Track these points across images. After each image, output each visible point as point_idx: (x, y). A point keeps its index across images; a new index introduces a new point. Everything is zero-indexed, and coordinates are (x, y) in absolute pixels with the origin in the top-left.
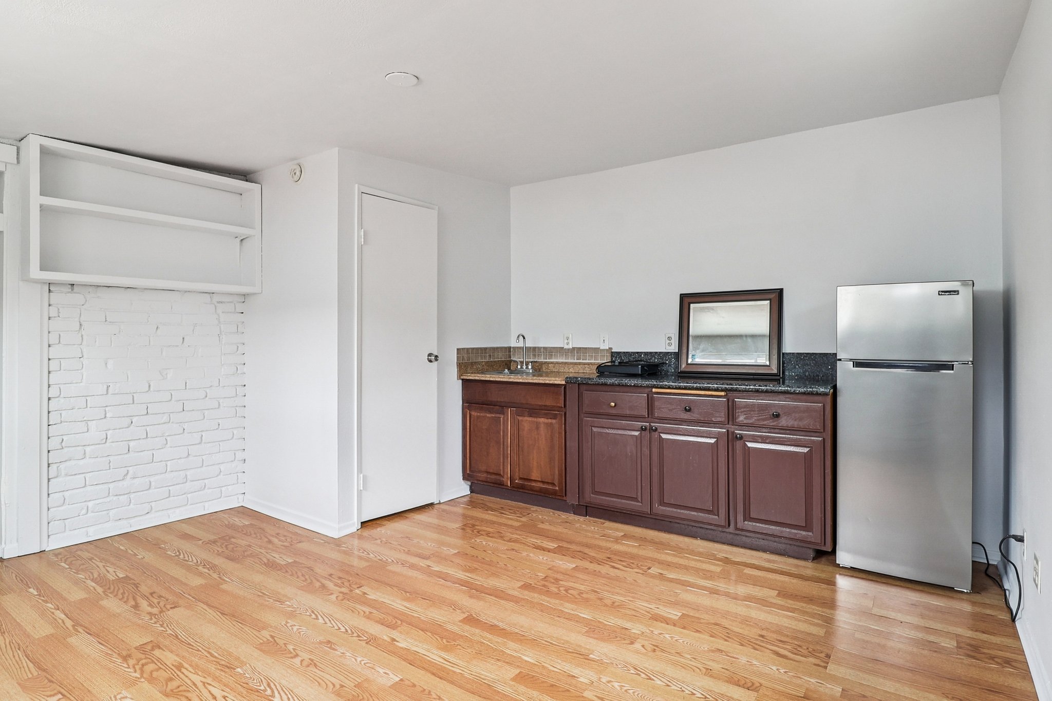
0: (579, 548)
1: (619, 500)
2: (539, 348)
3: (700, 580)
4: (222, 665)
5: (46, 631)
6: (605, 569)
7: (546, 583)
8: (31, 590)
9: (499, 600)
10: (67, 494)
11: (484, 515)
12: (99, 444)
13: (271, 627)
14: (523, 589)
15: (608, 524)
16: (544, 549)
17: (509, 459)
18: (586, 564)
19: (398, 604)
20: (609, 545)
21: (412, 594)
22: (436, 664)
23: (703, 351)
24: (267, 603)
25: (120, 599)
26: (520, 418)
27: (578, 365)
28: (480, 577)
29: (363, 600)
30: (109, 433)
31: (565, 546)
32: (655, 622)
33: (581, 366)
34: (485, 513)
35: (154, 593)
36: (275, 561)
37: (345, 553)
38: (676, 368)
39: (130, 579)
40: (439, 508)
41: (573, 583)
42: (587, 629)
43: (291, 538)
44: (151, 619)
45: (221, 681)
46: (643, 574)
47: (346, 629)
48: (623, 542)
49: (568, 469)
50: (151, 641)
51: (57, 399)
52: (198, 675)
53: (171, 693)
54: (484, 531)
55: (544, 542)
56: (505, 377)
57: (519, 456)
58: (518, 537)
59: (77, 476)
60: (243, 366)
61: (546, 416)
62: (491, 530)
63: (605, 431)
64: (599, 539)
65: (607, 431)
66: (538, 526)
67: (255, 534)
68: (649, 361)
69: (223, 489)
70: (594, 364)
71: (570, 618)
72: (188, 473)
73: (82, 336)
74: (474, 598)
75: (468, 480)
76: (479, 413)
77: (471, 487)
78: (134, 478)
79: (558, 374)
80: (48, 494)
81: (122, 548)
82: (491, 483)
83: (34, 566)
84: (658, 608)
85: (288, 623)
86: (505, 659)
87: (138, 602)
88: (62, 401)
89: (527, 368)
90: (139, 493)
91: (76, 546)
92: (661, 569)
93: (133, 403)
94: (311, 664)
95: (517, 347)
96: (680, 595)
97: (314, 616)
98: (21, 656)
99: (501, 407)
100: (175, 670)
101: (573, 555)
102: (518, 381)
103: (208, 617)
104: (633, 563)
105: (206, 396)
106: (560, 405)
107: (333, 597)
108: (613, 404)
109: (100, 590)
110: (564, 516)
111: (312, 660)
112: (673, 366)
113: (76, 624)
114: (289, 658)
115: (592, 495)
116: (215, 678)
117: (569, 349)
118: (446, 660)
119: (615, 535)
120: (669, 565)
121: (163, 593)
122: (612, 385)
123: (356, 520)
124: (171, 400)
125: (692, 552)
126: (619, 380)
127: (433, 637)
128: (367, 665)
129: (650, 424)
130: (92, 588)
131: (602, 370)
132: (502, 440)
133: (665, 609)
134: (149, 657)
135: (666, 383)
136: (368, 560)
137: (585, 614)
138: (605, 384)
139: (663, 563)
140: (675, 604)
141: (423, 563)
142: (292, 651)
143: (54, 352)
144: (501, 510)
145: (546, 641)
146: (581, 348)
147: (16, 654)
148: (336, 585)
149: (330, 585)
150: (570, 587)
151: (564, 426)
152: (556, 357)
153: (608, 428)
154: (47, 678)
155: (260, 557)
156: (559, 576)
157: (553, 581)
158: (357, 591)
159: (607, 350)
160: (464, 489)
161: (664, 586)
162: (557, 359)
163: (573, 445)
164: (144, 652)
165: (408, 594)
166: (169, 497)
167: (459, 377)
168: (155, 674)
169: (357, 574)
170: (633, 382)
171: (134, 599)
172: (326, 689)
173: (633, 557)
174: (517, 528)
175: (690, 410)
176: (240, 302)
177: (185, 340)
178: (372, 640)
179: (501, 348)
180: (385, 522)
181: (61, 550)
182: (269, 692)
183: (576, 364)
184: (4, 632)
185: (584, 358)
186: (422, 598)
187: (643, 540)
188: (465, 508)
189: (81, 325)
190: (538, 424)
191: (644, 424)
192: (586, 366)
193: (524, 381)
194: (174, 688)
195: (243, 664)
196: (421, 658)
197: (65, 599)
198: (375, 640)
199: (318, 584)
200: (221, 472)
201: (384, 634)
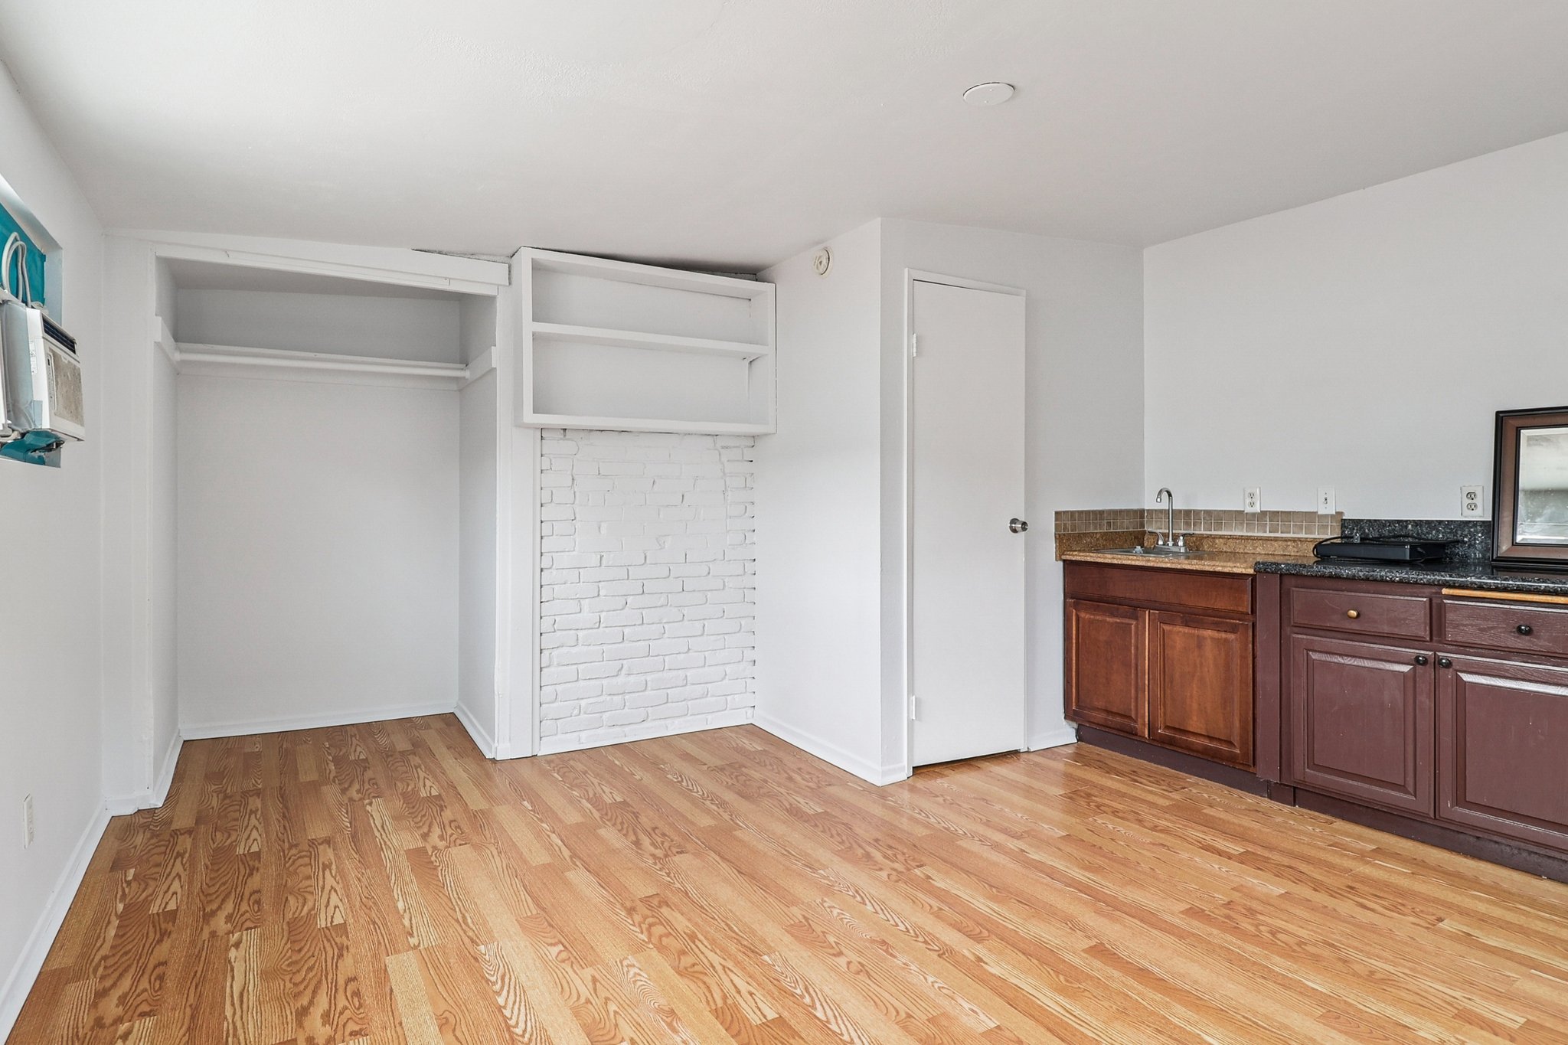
0: (1286, 861)
1: (1366, 786)
2: (1197, 513)
3: (1558, 959)
4: (745, 946)
5: (543, 858)
6: (1346, 907)
7: (1232, 913)
8: (525, 803)
9: (1149, 929)
10: (559, 688)
11: (1104, 779)
12: (592, 628)
13: (803, 903)
14: (1189, 917)
15: (1339, 824)
16: (1220, 853)
17: (1147, 693)
18: (1305, 891)
19: (981, 904)
20: (1348, 863)
21: (1000, 891)
22: (1053, 1014)
23: (1550, 519)
24: (795, 867)
25: (619, 831)
26: (1167, 628)
27: (1273, 543)
28: (1110, 882)
29: (926, 885)
30: (603, 615)
31: (1259, 853)
32: (1467, 1025)
33: (1280, 543)
34: (1106, 777)
35: (656, 828)
36: (799, 808)
37: (893, 809)
38: (1487, 550)
39: (629, 805)
40: (1029, 760)
41: (1284, 923)
42: (1324, 1011)
43: (818, 777)
44: (655, 864)
45: (745, 968)
46: (1427, 928)
47: (906, 928)
48: (1376, 862)
49: (1259, 721)
50: (658, 894)
51: (550, 570)
52: (716, 953)
53: (684, 971)
54: (1108, 806)
55: (1218, 840)
56: (1136, 558)
57: (1164, 691)
58: (1170, 825)
59: (569, 667)
60: (753, 533)
61: (1216, 626)
62: (1120, 807)
63: (1336, 661)
64: (1325, 849)
65: (1340, 660)
66: (1204, 811)
67: (771, 765)
68: (1423, 536)
69: (729, 698)
70: (1306, 540)
71: (1286, 984)
72: (689, 673)
73: (575, 492)
74: (1104, 916)
75: (1073, 720)
76: (1094, 615)
77: (1078, 732)
78: (629, 674)
79: (1233, 556)
80: (541, 687)
81: (617, 762)
82: (1114, 729)
83: (526, 772)
84: (1470, 999)
85: (825, 901)
86: (1171, 1033)
87: (639, 837)
88: (555, 572)
89: (1175, 544)
90: (634, 695)
91: (568, 754)
92: (1468, 926)
93: (628, 579)
94: (862, 971)
95: (1156, 510)
96: (1518, 983)
97: (859, 898)
98: (518, 886)
99: (1134, 608)
100: (689, 941)
101: (1279, 871)
102: (1164, 566)
103: (721, 872)
104: (1403, 905)
105: (709, 573)
106: (1245, 610)
107: (884, 874)
108: (1353, 613)
109: (597, 815)
110: (1251, 799)
111: (862, 965)
112: (1479, 547)
113: (574, 855)
114: (830, 954)
115: (1307, 770)
116: (737, 963)
117: (1254, 514)
118: (1068, 1012)
119: (1358, 847)
120: (1483, 920)
121: (667, 830)
122: (1353, 579)
123: (905, 763)
124: (668, 577)
125: (1532, 902)
126: (1367, 569)
127: (1041, 968)
128: (944, 991)
129: (1435, 653)
130: (588, 811)
131: (1324, 551)
132: (1133, 661)
133: (1485, 1004)
134: (656, 915)
135: (1474, 579)
136: (928, 826)
137: (1316, 983)
138: (1338, 577)
139: (1468, 914)
140: (1508, 998)
141: (1013, 844)
142: (834, 945)
143: (548, 513)
144: (1133, 776)
145: (1244, 1017)
146: (1278, 512)
147: (513, 882)
148: (885, 857)
149: (878, 856)
150: (1281, 928)
151: (1251, 646)
152: (1228, 526)
153: (1341, 655)
154: (548, 922)
155: (779, 798)
156: (1255, 905)
157: (1243, 911)
158: (917, 871)
159: (1332, 516)
160: (1066, 734)
161: (1476, 959)
162: (1232, 531)
163: (1269, 679)
164: (650, 908)
165: (994, 890)
166: (667, 702)
167: (1059, 558)
168: (665, 941)
169: (915, 846)
170: (1398, 575)
171: (635, 834)
172: (886, 1014)
173: (1402, 893)
174: (1165, 810)
175: (1529, 632)
176: (748, 447)
177: (685, 497)
178: (946, 953)
179: (1128, 511)
180: (947, 772)
181: (554, 757)
182: (807, 1000)
183: (1268, 539)
184: (501, 852)
185: (1285, 530)
186: (1018, 900)
187: (1420, 866)
188: (1066, 763)
189: (573, 479)
190: (1200, 643)
191: (1422, 652)
192: (1289, 543)
193: (1174, 566)
194: (689, 965)
195: (771, 950)
196: (1025, 998)
197: (560, 821)
198: (951, 953)
199: (860, 852)
200: (726, 675)
201: (967, 948)
